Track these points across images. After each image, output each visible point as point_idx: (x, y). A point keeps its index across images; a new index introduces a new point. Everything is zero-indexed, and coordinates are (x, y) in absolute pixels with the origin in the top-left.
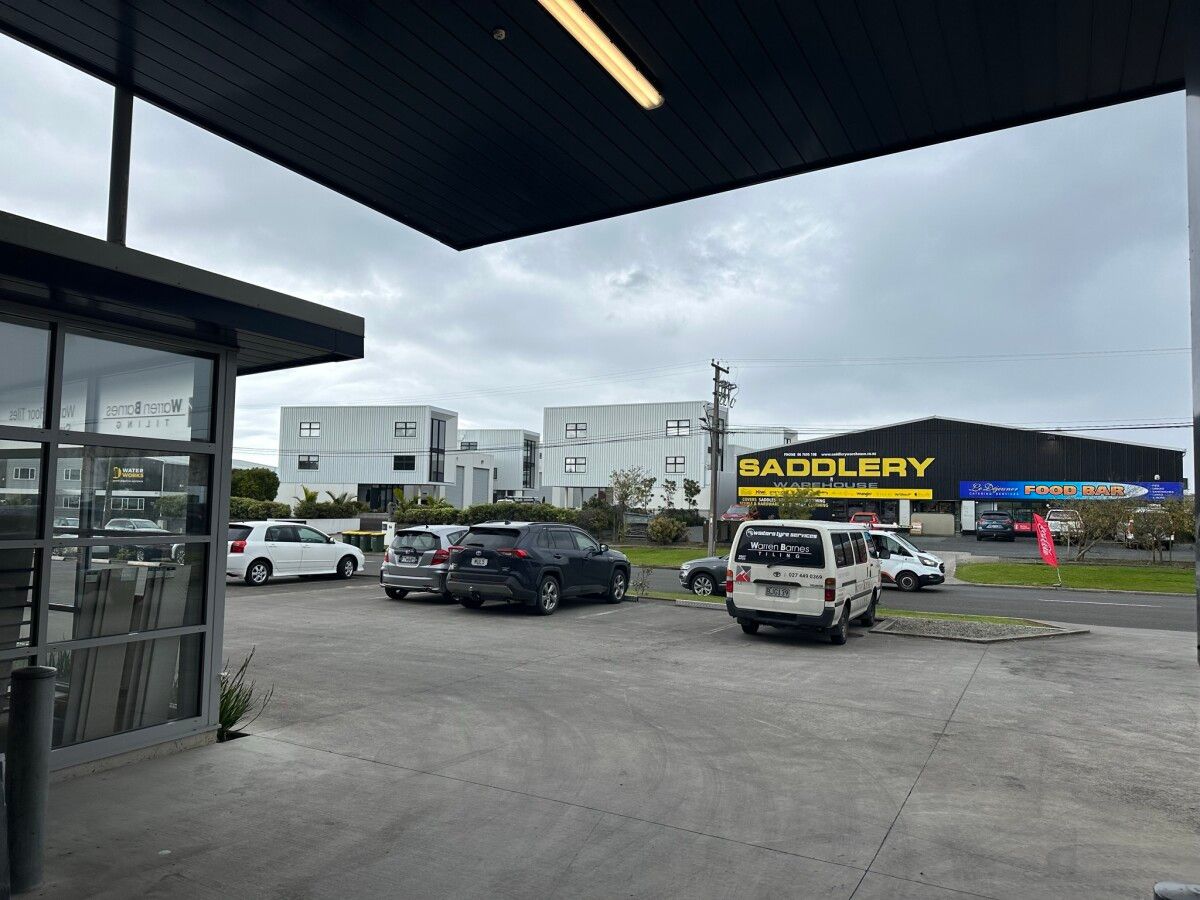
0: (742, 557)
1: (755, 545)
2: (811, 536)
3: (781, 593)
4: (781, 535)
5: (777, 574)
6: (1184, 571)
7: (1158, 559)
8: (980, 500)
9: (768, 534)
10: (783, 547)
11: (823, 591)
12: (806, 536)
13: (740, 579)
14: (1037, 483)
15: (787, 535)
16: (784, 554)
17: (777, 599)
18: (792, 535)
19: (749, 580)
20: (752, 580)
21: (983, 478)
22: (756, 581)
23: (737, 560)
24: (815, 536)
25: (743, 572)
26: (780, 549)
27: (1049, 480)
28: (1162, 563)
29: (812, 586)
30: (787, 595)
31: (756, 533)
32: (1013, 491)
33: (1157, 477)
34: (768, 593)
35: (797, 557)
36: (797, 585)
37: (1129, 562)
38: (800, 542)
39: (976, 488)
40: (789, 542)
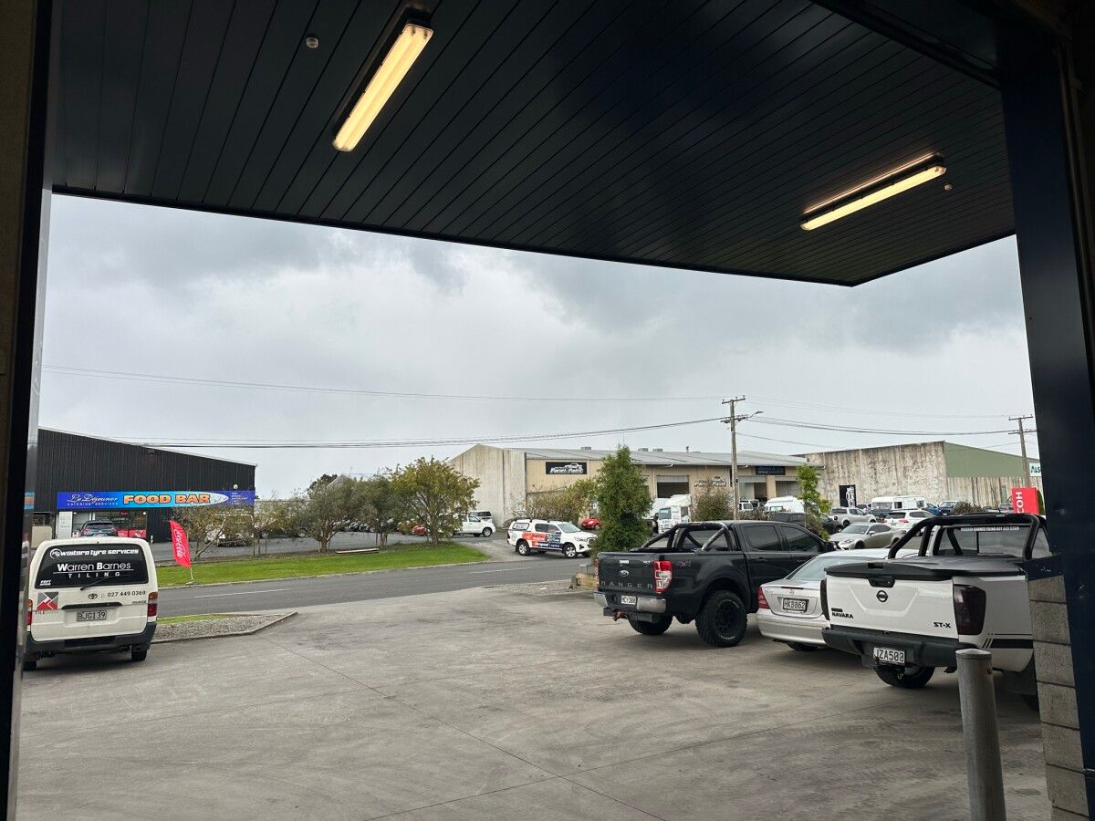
0: (44, 583)
1: (62, 568)
2: (132, 552)
3: (97, 615)
4: (96, 553)
5: (93, 596)
6: (278, 560)
7: (257, 553)
8: (78, 511)
9: (80, 553)
10: (100, 566)
11: (146, 607)
12: (126, 552)
13: (43, 607)
14: (135, 493)
15: (104, 552)
16: (101, 574)
17: (92, 624)
18: (110, 552)
19: (54, 606)
20: (60, 606)
21: (83, 489)
22: (64, 608)
23: (37, 586)
24: (137, 551)
25: (48, 598)
26: (95, 569)
27: (147, 490)
28: (260, 555)
29: (135, 603)
30: (103, 617)
31: (63, 554)
32: (113, 501)
33: (235, 486)
34: (80, 619)
35: (117, 574)
36: (118, 604)
37: (234, 558)
38: (119, 559)
39: (76, 499)
40: (106, 560)
